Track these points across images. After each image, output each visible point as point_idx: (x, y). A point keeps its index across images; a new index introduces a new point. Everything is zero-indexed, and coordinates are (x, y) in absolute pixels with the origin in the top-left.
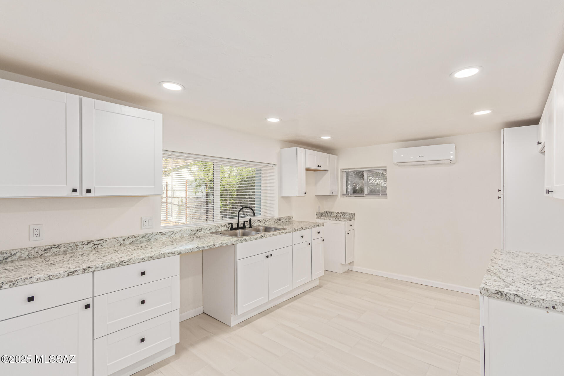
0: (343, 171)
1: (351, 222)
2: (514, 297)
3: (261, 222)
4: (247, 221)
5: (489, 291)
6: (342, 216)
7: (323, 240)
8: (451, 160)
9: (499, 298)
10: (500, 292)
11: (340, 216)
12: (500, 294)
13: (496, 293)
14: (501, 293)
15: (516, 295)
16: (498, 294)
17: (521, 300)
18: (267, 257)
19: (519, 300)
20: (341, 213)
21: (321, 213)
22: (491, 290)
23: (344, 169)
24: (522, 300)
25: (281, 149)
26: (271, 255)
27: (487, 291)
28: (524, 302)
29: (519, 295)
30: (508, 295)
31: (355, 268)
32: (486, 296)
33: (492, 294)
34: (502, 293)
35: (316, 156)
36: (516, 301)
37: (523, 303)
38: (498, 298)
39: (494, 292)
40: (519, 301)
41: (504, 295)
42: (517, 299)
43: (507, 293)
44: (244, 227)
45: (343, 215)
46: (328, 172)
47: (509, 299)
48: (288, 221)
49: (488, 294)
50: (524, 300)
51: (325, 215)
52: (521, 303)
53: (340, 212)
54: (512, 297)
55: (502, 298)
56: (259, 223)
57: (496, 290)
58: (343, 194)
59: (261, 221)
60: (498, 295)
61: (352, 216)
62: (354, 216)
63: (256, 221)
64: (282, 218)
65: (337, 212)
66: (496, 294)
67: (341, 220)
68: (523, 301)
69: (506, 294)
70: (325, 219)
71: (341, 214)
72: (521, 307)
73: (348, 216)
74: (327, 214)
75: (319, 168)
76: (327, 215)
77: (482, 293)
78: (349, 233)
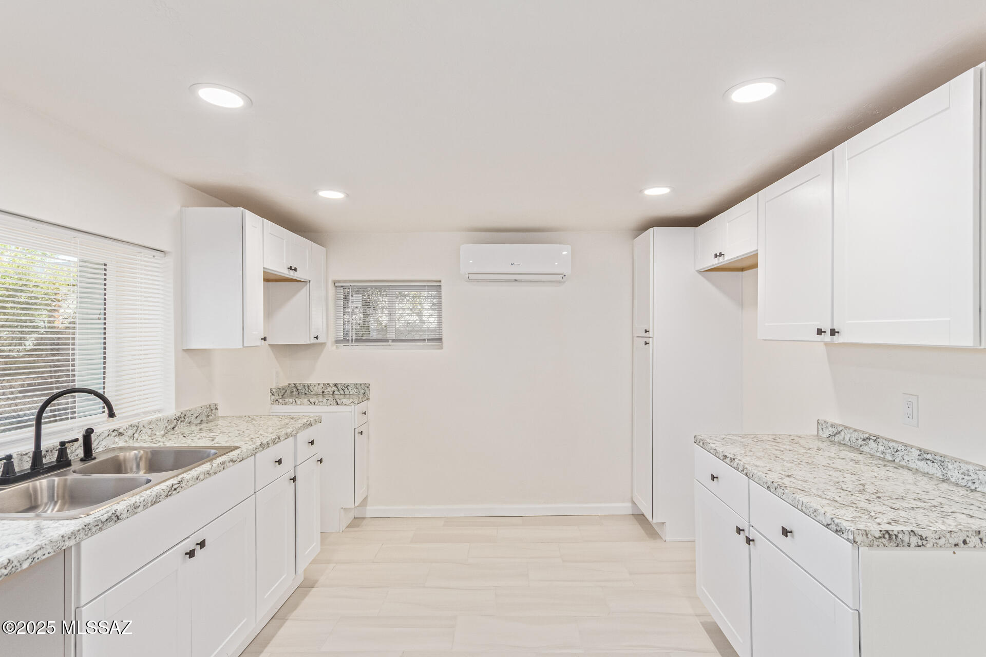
0: (337, 284)
1: (363, 406)
2: (910, 538)
3: (121, 434)
4: (77, 440)
5: (869, 536)
6: (336, 392)
7: (321, 461)
8: (565, 276)
9: (887, 545)
10: (887, 532)
11: (331, 393)
12: (888, 536)
13: (881, 535)
14: (889, 534)
15: (912, 534)
16: (884, 538)
17: (919, 540)
18: (191, 554)
19: (916, 541)
20: (335, 385)
21: (283, 389)
22: (872, 532)
23: (339, 282)
24: (921, 540)
25: (182, 207)
26: (202, 544)
27: (867, 535)
28: (925, 542)
29: (916, 532)
30: (900, 536)
31: (371, 511)
32: (865, 546)
33: (875, 539)
34: (891, 533)
35: (285, 241)
36: (913, 545)
37: (923, 545)
38: (884, 545)
39: (878, 534)
40: (917, 543)
41: (894, 537)
42: (914, 540)
43: (898, 533)
44: (63, 462)
45: (339, 390)
46: (308, 285)
47: (902, 543)
48: (204, 419)
49: (867, 541)
50: (924, 539)
51: (292, 392)
52: (920, 546)
53: (332, 382)
54: (906, 539)
55: (891, 544)
56: (117, 439)
57: (881, 531)
58: (337, 341)
59: (121, 431)
60: (884, 540)
61: (363, 391)
62: (367, 391)
63: (106, 433)
64: (188, 414)
65: (324, 384)
66: (881, 537)
67: (342, 404)
68: (923, 541)
69: (896, 533)
70: (299, 402)
71: (334, 388)
72: (920, 552)
73: (353, 391)
74: (295, 390)
75: (292, 275)
76: (295, 393)
77: (857, 542)
78: (361, 433)
